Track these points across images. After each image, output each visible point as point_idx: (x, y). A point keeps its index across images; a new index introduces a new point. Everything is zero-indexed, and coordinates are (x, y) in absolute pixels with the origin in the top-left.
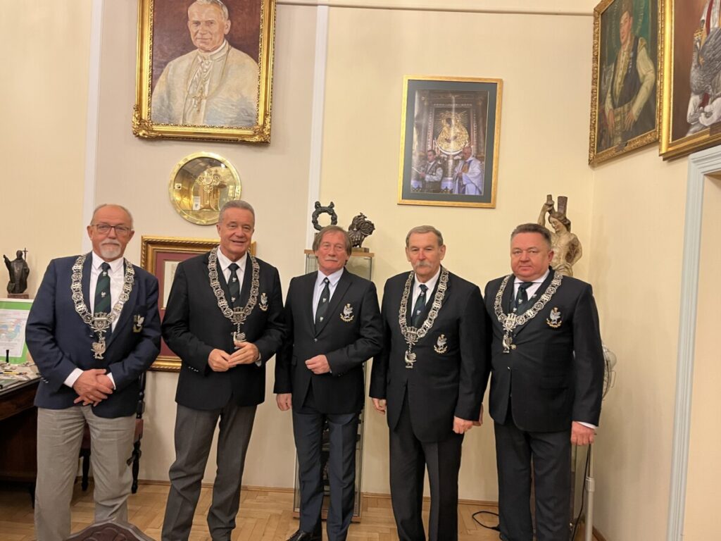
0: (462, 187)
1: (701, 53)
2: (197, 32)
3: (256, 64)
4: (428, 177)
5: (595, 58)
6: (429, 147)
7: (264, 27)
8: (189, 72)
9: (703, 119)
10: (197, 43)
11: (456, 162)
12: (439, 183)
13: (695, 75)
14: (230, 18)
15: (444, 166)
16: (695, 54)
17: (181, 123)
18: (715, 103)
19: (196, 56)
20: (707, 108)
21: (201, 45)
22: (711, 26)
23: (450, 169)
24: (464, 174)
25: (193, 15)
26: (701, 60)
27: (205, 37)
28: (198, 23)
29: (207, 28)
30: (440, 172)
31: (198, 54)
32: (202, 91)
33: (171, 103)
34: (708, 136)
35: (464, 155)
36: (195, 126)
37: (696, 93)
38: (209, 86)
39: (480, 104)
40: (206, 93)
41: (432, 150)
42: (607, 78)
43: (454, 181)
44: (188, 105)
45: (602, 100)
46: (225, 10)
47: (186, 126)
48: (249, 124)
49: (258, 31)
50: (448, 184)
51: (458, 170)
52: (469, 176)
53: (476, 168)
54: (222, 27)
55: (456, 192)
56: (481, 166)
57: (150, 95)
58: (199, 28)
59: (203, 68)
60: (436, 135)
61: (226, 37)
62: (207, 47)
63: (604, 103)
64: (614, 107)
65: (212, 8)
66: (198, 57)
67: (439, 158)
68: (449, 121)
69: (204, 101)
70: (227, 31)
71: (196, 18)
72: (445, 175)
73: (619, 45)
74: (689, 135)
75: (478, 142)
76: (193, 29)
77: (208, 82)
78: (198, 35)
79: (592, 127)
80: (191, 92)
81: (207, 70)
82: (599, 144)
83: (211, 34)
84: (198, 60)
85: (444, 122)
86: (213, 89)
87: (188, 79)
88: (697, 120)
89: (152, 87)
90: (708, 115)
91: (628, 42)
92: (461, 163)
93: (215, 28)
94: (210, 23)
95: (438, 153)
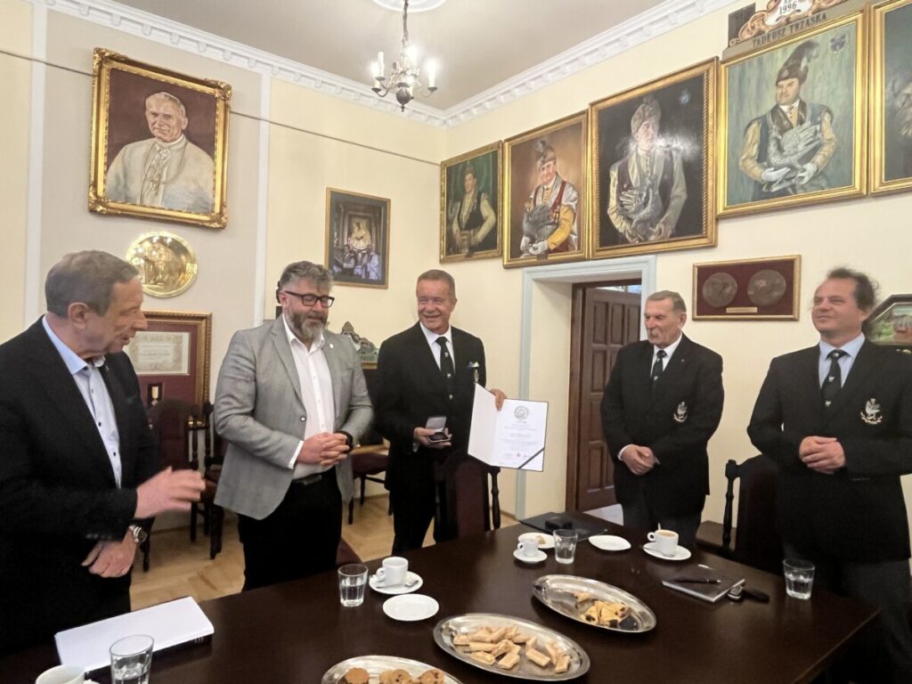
0: (367, 274)
1: (530, 215)
2: (155, 123)
3: (211, 160)
4: (345, 265)
5: (442, 195)
6: (346, 243)
7: (219, 129)
8: (147, 157)
9: (531, 250)
10: (155, 132)
11: (363, 255)
12: (353, 269)
13: (525, 226)
14: (187, 115)
15: (355, 257)
16: (525, 216)
17: (138, 202)
18: (540, 244)
19: (154, 145)
20: (534, 245)
21: (159, 135)
22: (537, 202)
23: (359, 259)
24: (368, 265)
25: (151, 106)
26: (530, 219)
27: (163, 128)
28: (155, 115)
29: (165, 121)
30: (353, 261)
31: (155, 143)
32: (160, 176)
33: (128, 183)
34: (535, 260)
35: (369, 250)
36: (153, 208)
37: (527, 236)
38: (167, 173)
39: (377, 215)
40: (164, 179)
41: (347, 245)
42: (454, 210)
43: (362, 268)
44: (145, 188)
45: (449, 222)
46: (183, 108)
47: (144, 206)
48: (204, 211)
49: (214, 133)
50: (358, 271)
51: (365, 260)
52: (372, 265)
53: (376, 260)
54: (179, 122)
55: (363, 277)
56: (379, 259)
57: (106, 172)
58: (157, 119)
59: (160, 155)
60: (350, 234)
61: (183, 131)
62: (165, 138)
63: (452, 224)
64: (461, 229)
65: (170, 104)
66: (157, 145)
67: (351, 252)
68: (358, 224)
69: (162, 187)
70: (184, 127)
71: (154, 109)
72: (356, 263)
73: (464, 192)
74: (522, 257)
75: (377, 242)
76: (151, 119)
77: (166, 169)
78: (156, 125)
79: (441, 238)
80: (149, 176)
81: (165, 158)
82: (448, 250)
83: (169, 126)
84: (155, 148)
85: (355, 225)
86: (171, 176)
87: (145, 164)
88: (528, 250)
89: (108, 164)
90: (535, 249)
91: (472, 193)
92: (366, 256)
93: (173, 122)
94: (168, 117)
95: (351, 248)
